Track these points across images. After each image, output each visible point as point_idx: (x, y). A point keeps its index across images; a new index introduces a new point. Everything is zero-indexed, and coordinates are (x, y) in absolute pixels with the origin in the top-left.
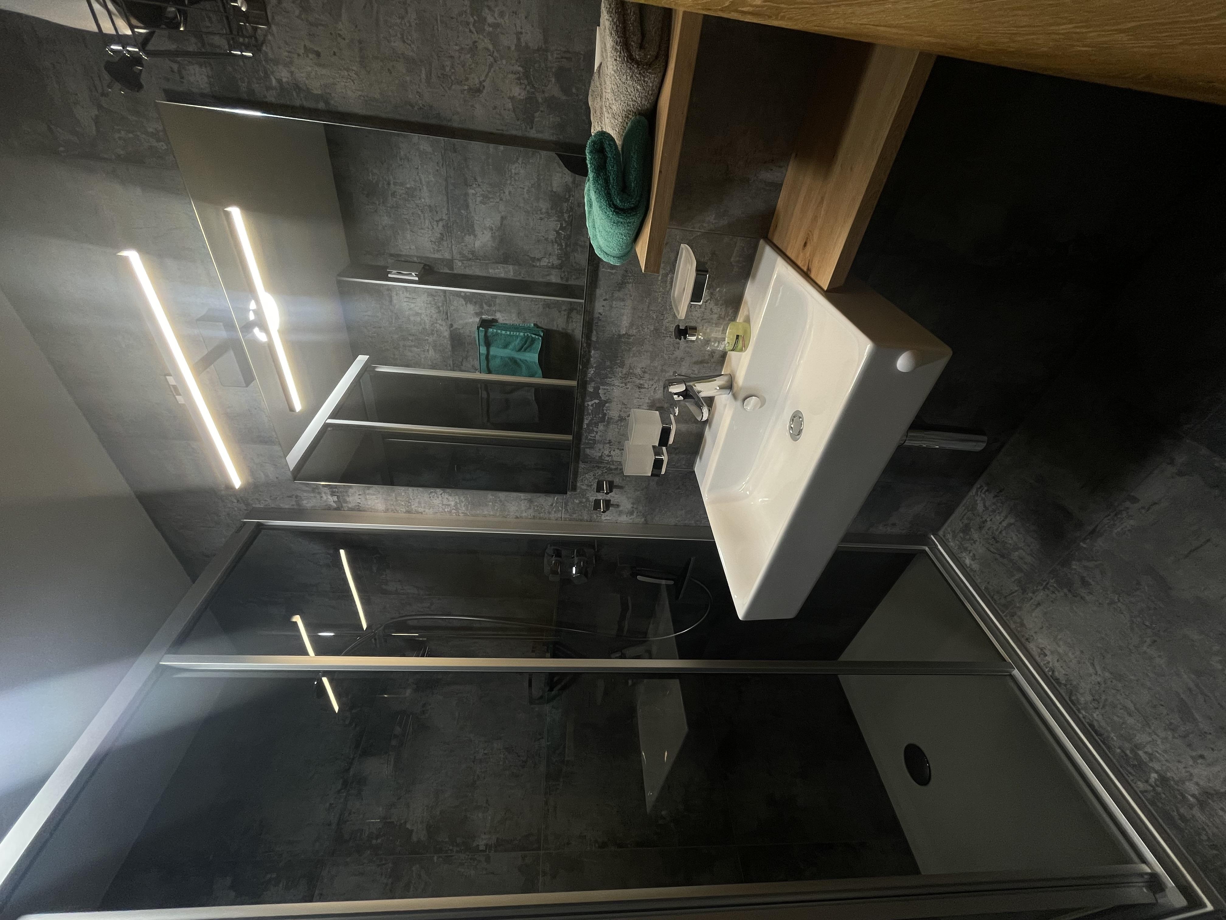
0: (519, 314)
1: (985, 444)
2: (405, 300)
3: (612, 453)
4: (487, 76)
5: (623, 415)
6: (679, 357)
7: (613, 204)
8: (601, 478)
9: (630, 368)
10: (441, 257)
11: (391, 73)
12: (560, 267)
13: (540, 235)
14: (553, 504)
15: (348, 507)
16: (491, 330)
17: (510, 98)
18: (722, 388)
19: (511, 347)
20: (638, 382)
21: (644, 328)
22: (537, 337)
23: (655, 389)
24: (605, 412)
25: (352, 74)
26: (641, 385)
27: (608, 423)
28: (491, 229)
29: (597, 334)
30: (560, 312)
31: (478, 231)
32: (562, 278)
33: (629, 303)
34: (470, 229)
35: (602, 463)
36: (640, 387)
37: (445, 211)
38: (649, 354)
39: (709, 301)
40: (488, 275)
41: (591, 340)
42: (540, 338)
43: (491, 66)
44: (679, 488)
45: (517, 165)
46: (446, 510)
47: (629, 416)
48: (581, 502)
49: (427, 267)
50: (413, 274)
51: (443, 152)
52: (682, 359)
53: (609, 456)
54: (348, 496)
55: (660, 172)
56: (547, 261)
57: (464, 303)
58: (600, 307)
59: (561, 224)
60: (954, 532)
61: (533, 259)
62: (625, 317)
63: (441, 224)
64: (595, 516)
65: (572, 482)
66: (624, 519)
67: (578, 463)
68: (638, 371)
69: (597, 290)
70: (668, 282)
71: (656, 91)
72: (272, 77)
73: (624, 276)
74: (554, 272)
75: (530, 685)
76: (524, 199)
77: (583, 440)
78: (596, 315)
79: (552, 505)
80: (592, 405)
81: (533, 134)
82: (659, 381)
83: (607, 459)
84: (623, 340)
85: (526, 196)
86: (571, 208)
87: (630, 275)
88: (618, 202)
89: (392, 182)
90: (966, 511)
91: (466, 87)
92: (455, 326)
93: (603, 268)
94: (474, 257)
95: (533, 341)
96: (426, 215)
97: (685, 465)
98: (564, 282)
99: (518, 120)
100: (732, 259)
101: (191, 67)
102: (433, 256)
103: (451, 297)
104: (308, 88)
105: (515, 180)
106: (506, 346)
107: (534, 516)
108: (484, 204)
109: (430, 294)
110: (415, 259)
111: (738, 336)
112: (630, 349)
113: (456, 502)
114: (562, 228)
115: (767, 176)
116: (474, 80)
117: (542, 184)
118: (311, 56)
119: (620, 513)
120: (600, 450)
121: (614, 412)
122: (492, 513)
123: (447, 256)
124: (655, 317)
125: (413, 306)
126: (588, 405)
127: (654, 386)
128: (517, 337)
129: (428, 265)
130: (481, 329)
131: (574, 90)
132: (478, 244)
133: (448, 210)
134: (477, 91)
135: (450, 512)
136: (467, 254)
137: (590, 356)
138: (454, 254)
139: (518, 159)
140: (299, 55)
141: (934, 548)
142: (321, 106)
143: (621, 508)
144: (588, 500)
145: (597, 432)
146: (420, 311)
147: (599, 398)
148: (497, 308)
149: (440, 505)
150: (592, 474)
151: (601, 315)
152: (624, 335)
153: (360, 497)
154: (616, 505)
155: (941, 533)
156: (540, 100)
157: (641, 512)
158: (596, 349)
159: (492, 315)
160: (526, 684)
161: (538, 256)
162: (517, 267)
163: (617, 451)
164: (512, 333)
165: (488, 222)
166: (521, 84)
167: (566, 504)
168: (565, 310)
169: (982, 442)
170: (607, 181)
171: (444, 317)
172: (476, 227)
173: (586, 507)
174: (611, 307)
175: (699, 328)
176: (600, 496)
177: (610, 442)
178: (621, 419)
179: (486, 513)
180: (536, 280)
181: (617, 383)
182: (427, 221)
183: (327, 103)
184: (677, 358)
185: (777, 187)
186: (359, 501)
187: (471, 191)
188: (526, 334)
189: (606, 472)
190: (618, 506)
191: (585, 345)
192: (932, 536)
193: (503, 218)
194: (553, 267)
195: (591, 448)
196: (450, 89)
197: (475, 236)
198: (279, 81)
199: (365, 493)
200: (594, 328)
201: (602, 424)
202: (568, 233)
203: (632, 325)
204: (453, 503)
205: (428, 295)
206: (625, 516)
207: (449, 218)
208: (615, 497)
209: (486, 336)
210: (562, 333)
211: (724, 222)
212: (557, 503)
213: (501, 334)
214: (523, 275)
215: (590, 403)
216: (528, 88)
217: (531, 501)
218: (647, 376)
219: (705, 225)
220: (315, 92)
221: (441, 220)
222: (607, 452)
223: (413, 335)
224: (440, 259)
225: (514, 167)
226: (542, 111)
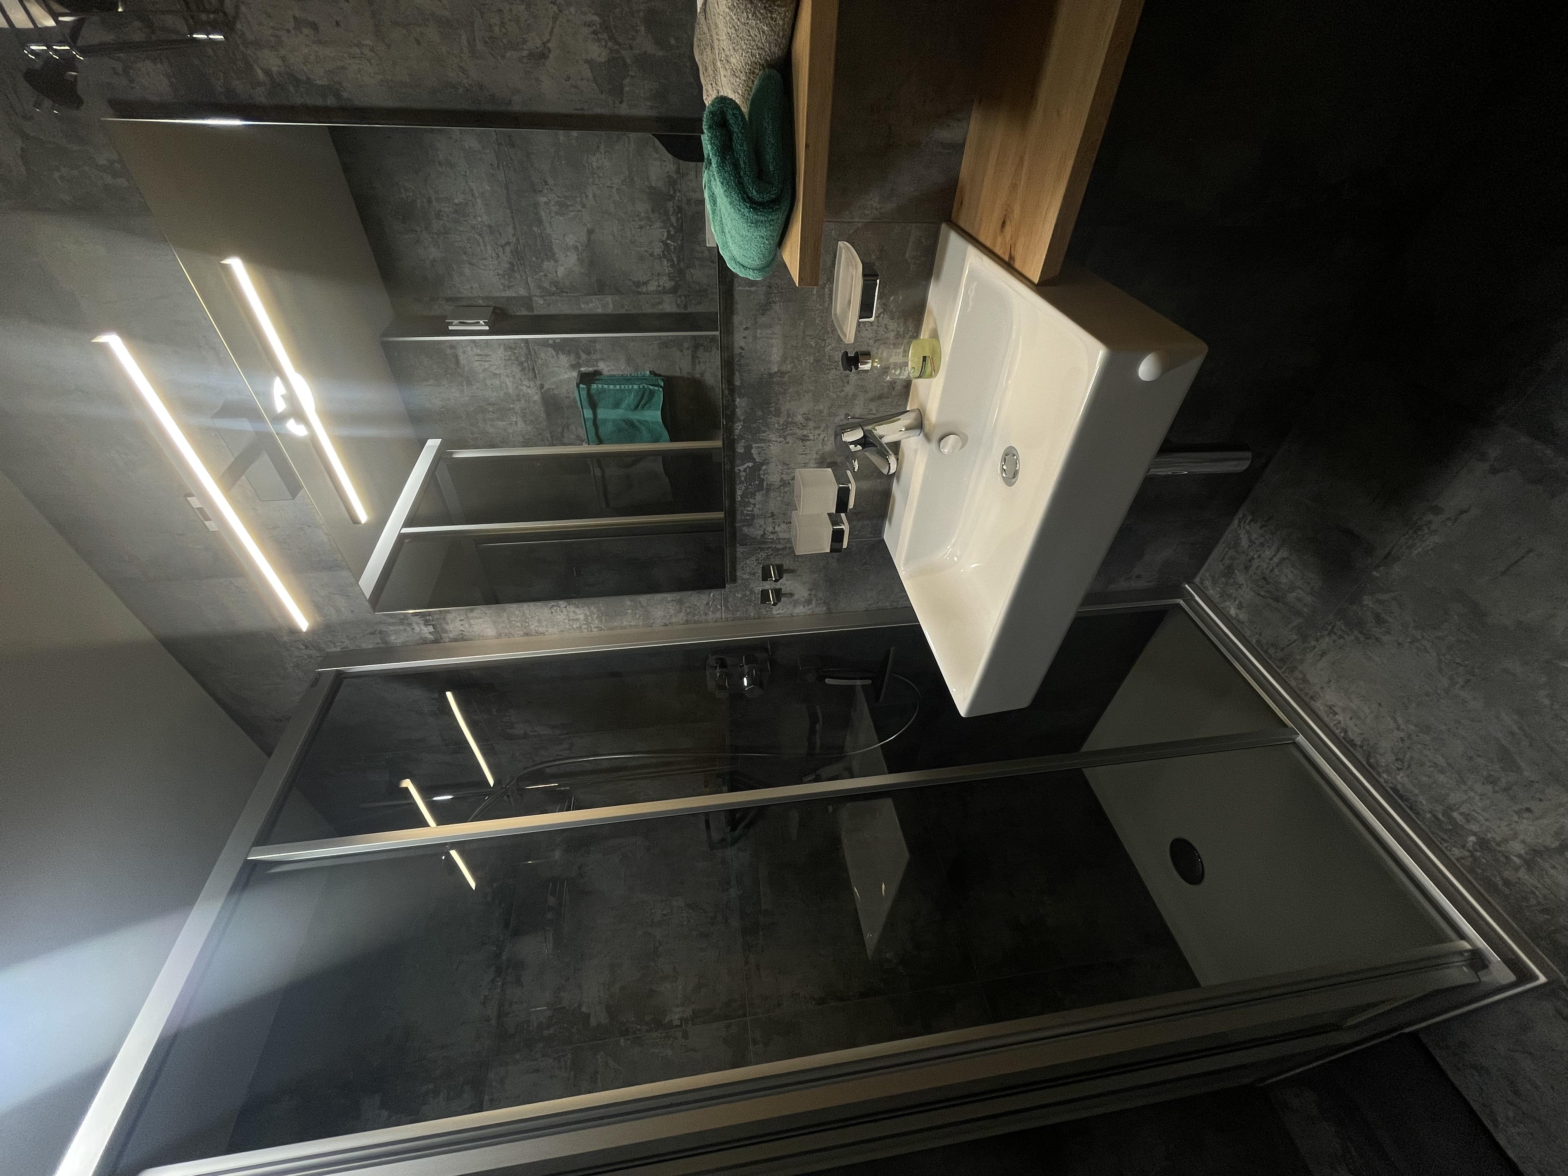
0: (629, 360)
1: (1249, 462)
2: (476, 358)
3: (777, 529)
4: (551, 32)
5: (785, 477)
6: (850, 394)
7: (748, 197)
8: (767, 562)
9: (789, 415)
10: (514, 295)
11: (419, 44)
12: (674, 290)
13: (642, 249)
14: (709, 602)
15: (449, 637)
16: (594, 386)
17: (586, 61)
18: (908, 429)
19: (624, 405)
20: (800, 433)
21: (801, 361)
22: (656, 388)
23: (823, 440)
24: (762, 477)
25: (366, 51)
26: (805, 436)
27: (768, 490)
28: (576, 248)
29: (741, 375)
30: (681, 351)
31: (560, 255)
32: (678, 306)
33: (777, 329)
34: (547, 252)
35: (765, 543)
36: (804, 439)
37: (510, 230)
38: (810, 394)
39: (882, 315)
40: (580, 312)
41: (733, 385)
42: (661, 389)
43: (555, 19)
44: (866, 563)
45: (598, 155)
46: (575, 626)
47: (793, 479)
48: (745, 596)
49: (498, 311)
50: (481, 322)
51: (496, 148)
52: (855, 396)
53: (772, 533)
54: (447, 623)
55: (807, 146)
56: (657, 284)
57: (554, 354)
58: (740, 339)
59: (668, 232)
60: (1213, 577)
61: (638, 284)
62: (775, 350)
63: (508, 249)
64: (764, 611)
65: (730, 572)
66: (800, 610)
67: (734, 546)
68: (799, 418)
69: (735, 316)
70: (827, 296)
71: (788, 31)
72: (256, 67)
73: (768, 294)
74: (667, 298)
75: (708, 827)
76: (614, 202)
77: (739, 517)
78: (737, 351)
79: (708, 604)
80: (745, 470)
81: (624, 110)
82: (827, 428)
83: (771, 536)
84: (775, 380)
85: (617, 198)
86: (678, 207)
87: (776, 291)
88: (754, 194)
89: (433, 199)
90: (1227, 549)
91: (525, 53)
92: (546, 386)
93: (739, 286)
94: (559, 289)
95: (652, 394)
96: (486, 239)
97: (871, 533)
98: (683, 311)
99: (602, 93)
100: (907, 255)
101: (139, 65)
102: (503, 295)
103: (536, 348)
104: (308, 78)
105: (599, 177)
106: (617, 405)
107: (687, 621)
108: (563, 215)
109: (509, 347)
110: (481, 302)
111: (925, 358)
112: (785, 390)
113: (586, 614)
114: (670, 237)
115: (944, 134)
116: (534, 42)
117: (635, 179)
118: (306, 31)
119: (796, 603)
120: (761, 526)
121: (773, 475)
122: (633, 623)
123: (522, 292)
124: (814, 345)
125: (487, 365)
126: (740, 470)
127: (822, 437)
128: (630, 391)
129: (500, 309)
130: (581, 386)
131: (673, 41)
132: (561, 271)
133: (515, 228)
134: (540, 56)
135: (580, 628)
136: (548, 287)
137: (735, 407)
138: (532, 288)
139: (598, 147)
140: (288, 31)
141: (1190, 600)
142: (331, 101)
143: (796, 597)
144: (752, 592)
145: (754, 505)
146: (498, 372)
147: (753, 459)
148: (598, 356)
149: (567, 621)
150: (754, 558)
151: (743, 349)
152: (776, 373)
153: (462, 623)
154: (789, 594)
155: (1197, 580)
156: (629, 61)
157: (821, 599)
158: (741, 396)
159: (593, 366)
160: (702, 825)
161: (645, 279)
162: (617, 297)
163: (783, 526)
164: (623, 386)
165: (571, 240)
166: (599, 40)
167: (726, 600)
168: (688, 349)
169: (1245, 459)
170: (736, 166)
171: (531, 374)
172: (556, 250)
173: (750, 601)
174: (755, 338)
175: (873, 352)
176: (768, 585)
177: (773, 515)
178: (784, 483)
179: (625, 623)
180: (644, 312)
181: (773, 437)
182: (489, 247)
183: (337, 95)
184: (847, 395)
185: (958, 148)
186: (463, 629)
187: (543, 199)
188: (641, 387)
189: (771, 554)
190: (791, 595)
191: (727, 392)
192: (1186, 586)
193: (590, 232)
194: (665, 292)
195: (750, 525)
196: (503, 57)
197: (556, 261)
198: (267, 72)
199: (467, 617)
200: (736, 367)
201: (760, 493)
202: (679, 242)
203: (784, 359)
204: (582, 617)
205: (506, 349)
206: (802, 607)
207: (518, 240)
208: (786, 584)
209: (590, 396)
210: (688, 379)
211: (890, 206)
212: (714, 600)
213: (609, 390)
214: (627, 307)
215: (741, 468)
216: (610, 44)
217: (680, 602)
218: (811, 424)
219: (867, 212)
220: (319, 82)
221: (508, 243)
222: (770, 529)
223: (494, 404)
224: (514, 297)
225: (594, 159)
226: (632, 77)
